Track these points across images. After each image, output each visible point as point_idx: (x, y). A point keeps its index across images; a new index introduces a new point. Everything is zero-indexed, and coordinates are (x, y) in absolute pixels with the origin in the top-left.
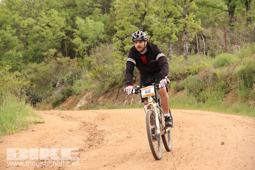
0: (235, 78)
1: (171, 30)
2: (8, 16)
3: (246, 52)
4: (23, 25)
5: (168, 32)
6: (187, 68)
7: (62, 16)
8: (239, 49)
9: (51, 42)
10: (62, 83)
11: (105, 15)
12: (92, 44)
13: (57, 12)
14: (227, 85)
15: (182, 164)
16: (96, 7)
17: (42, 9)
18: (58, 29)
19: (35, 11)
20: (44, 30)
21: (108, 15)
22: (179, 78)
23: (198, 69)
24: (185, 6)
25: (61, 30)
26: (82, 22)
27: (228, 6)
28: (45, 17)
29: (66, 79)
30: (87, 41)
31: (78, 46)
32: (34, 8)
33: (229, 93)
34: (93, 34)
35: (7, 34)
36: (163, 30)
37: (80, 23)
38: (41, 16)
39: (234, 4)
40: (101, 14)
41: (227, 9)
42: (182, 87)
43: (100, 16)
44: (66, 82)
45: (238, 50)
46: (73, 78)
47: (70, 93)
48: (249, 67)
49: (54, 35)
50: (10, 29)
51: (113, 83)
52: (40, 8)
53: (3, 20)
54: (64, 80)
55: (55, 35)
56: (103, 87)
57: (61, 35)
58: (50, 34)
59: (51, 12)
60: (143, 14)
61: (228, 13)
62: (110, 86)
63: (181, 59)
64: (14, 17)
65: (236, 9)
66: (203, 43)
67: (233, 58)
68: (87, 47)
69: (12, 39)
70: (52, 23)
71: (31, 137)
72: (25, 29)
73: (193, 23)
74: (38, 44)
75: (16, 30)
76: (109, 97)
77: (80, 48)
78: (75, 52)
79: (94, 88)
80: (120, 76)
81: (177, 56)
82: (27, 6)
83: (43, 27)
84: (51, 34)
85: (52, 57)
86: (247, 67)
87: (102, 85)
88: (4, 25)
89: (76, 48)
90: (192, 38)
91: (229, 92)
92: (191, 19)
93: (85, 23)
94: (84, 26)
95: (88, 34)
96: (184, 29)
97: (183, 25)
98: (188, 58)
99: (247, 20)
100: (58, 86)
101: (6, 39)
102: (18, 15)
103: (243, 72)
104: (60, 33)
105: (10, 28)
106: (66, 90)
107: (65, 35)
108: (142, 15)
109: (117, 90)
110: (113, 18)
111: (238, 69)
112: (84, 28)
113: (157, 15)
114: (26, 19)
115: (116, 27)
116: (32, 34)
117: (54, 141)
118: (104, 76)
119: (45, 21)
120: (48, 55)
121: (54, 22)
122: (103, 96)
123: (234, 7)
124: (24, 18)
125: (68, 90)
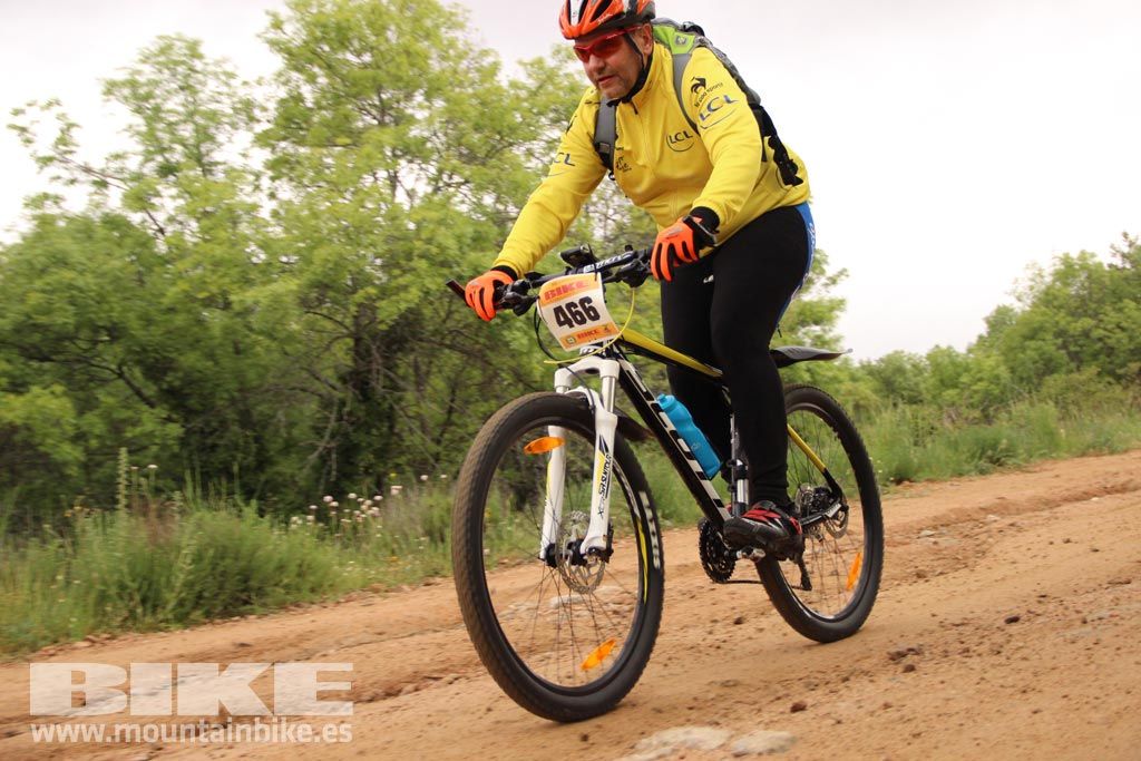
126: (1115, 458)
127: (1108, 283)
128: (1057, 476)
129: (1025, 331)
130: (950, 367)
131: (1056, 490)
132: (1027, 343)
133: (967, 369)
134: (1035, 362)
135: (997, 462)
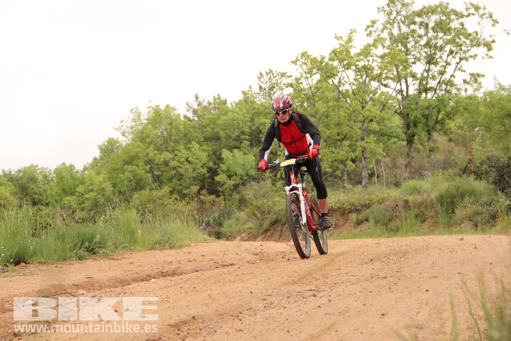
0: (431, 205)
1: (346, 155)
2: (141, 150)
4: (159, 161)
5: (344, 158)
6: (369, 198)
7: (203, 150)
8: (430, 176)
9: (190, 180)
10: (208, 224)
11: (255, 149)
12: (241, 182)
13: (198, 146)
14: (422, 214)
16: (244, 139)
17: (178, 143)
18: (199, 166)
19: (172, 144)
20: (183, 166)
22: (359, 209)
23: (382, 199)
24: (364, 127)
25: (202, 167)
26: (229, 155)
27: (406, 133)
28: (184, 151)
29: (212, 220)
30: (235, 178)
31: (223, 185)
32: (170, 141)
33: (426, 222)
34: (243, 169)
35: (140, 171)
36: (336, 156)
37: (227, 156)
38: (179, 150)
39: (414, 132)
40: (250, 148)
41: (405, 138)
42: (365, 218)
43: (248, 150)
44: (212, 223)
46: (222, 218)
48: (449, 191)
51: (274, 220)
52: (176, 142)
53: (134, 154)
54: (210, 221)
55: (195, 172)
56: (261, 225)
57: (202, 172)
59: (191, 146)
61: (405, 143)
62: (271, 223)
63: (359, 190)
64: (147, 151)
65: (415, 137)
66: (383, 172)
67: (424, 184)
68: (233, 186)
69: (145, 176)
70: (193, 158)
72: (160, 166)
73: (374, 147)
74: (174, 183)
75: (150, 166)
76: (269, 237)
77: (226, 186)
78: (219, 191)
79: (250, 228)
80: (284, 211)
81: (354, 187)
82: (163, 139)
83: (181, 163)
84: (190, 171)
85: (194, 195)
86: (447, 191)
87: (260, 224)
88: (136, 160)
89: (220, 187)
91: (424, 221)
92: (371, 143)
93: (233, 156)
94: (232, 160)
95: (236, 169)
96: (363, 154)
97: (360, 149)
98: (368, 187)
99: (430, 151)
100: (204, 228)
101: (138, 177)
102: (153, 149)
103: (441, 197)
104: (201, 170)
105: (142, 164)
106: (214, 232)
107: (206, 172)
109: (279, 228)
111: (433, 196)
112: (232, 162)
114: (162, 153)
116: (168, 172)
118: (263, 213)
119: (184, 156)
120: (189, 193)
121: (194, 157)
122: (262, 236)
123: (414, 135)
124: (159, 152)
125: (216, 233)
126: (173, 252)
127: (182, 129)
128: (131, 263)
129: (125, 157)
130: (71, 181)
131: (128, 273)
132: (126, 167)
133: (82, 182)
134: (130, 181)
135: (92, 251)
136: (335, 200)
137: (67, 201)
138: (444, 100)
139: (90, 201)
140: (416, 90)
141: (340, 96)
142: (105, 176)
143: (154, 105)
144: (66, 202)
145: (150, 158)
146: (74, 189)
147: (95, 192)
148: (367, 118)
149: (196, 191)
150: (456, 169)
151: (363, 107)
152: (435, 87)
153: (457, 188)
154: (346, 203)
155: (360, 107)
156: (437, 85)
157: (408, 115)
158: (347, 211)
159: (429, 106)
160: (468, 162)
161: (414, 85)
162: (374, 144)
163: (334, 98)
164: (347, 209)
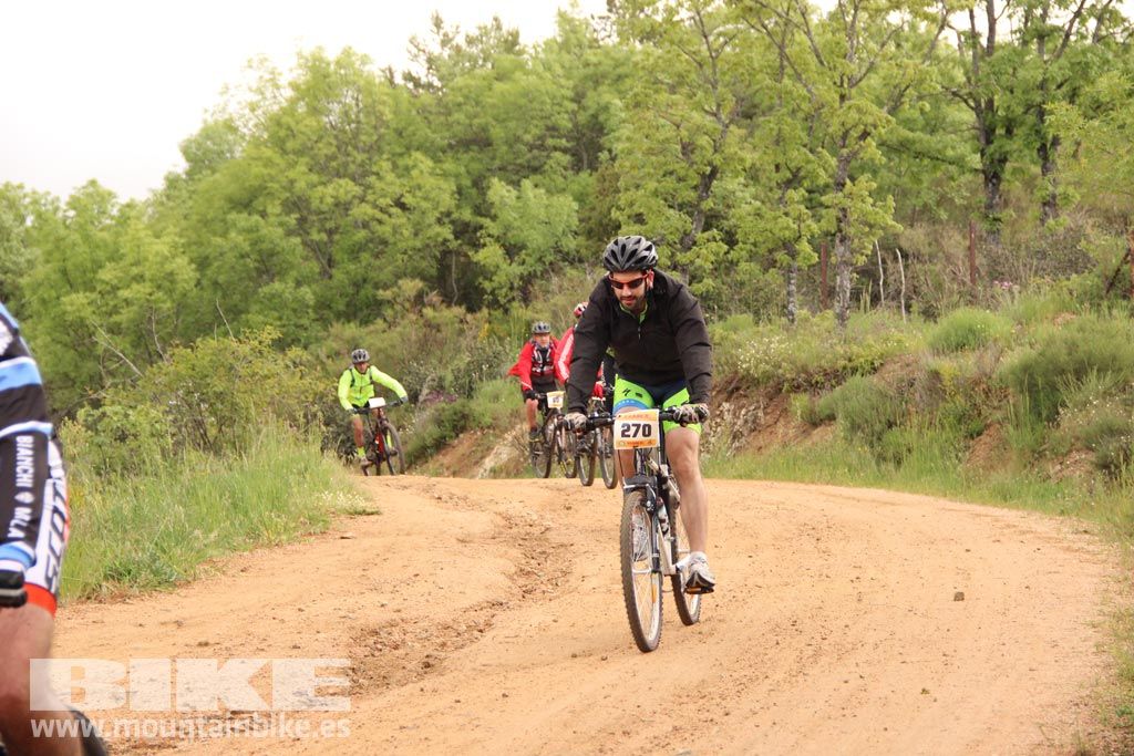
0: (1001, 388)
1: (795, 226)
2: (273, 172)
3: (1037, 307)
4: (321, 202)
5: (787, 233)
6: (846, 352)
7: (445, 175)
8: (1017, 295)
9: (406, 257)
10: (439, 389)
11: (584, 175)
12: (539, 268)
13: (430, 163)
14: (975, 412)
15: (824, 660)
16: (555, 149)
17: (380, 151)
18: (431, 218)
19: (360, 157)
20: (385, 217)
21: (591, 175)
22: (817, 382)
23: (881, 357)
24: (845, 151)
25: (439, 221)
26: (507, 194)
27: (982, 155)
28: (390, 177)
29: (450, 378)
30: (524, 256)
31: (494, 273)
32: (356, 148)
33: (981, 437)
34: (544, 236)
35: (270, 228)
36: (768, 227)
37: (502, 197)
38: (377, 174)
39: (1004, 150)
40: (570, 173)
41: (979, 166)
42: (828, 412)
43: (565, 178)
44: (449, 386)
45: (1013, 298)
46: (475, 376)
47: (462, 422)
48: (1048, 354)
49: (416, 234)
50: (278, 212)
52: (375, 149)
53: (257, 183)
54: (444, 380)
55: (420, 237)
57: (438, 234)
58: (404, 231)
59: (411, 163)
60: (708, 173)
61: (982, 176)
63: (826, 324)
65: (1008, 166)
66: (899, 272)
67: (996, 323)
68: (522, 278)
69: (283, 244)
70: (414, 196)
71: (339, 558)
72: (328, 216)
73: (870, 208)
74: (364, 264)
75: (297, 216)
77: (500, 278)
78: (483, 291)
81: (814, 313)
82: (334, 142)
83: (381, 210)
84: (406, 233)
85: (407, 305)
86: (1042, 354)
88: (261, 199)
89: (486, 278)
90: (862, 254)
91: (979, 434)
92: (861, 196)
93: (518, 198)
94: (514, 208)
95: (526, 233)
96: (838, 226)
97: (834, 212)
98: (848, 319)
99: (1045, 204)
100: (425, 401)
101: (264, 246)
102: (304, 168)
103: (1027, 369)
104: (438, 229)
105: (278, 210)
106: (451, 412)
107: (451, 237)
108: (703, 176)
110: (607, 184)
111: (1013, 359)
112: (514, 215)
113: (752, 178)
114: (330, 181)
115: (618, 213)
116: (348, 231)
117: (411, 571)
119: (390, 189)
120: (394, 299)
121: (419, 194)
123: (1003, 160)
124: (324, 179)
125: (455, 414)
136: (757, 352)
137: (72, 305)
138: (1087, 64)
139: (135, 308)
140: (1015, 32)
141: (785, 63)
142: (177, 239)
143: (307, 53)
144: (69, 308)
145: (300, 194)
146: (95, 272)
147: (148, 284)
148: (855, 126)
149: (413, 293)
150: (1092, 274)
151: (843, 97)
152: (1066, 27)
153: (1072, 347)
154: (784, 364)
155: (837, 97)
156: (1072, 22)
157: (990, 103)
158: (786, 385)
159: (1045, 81)
160: (1125, 259)
161: (1010, 17)
162: (871, 200)
163: (770, 66)
164: (787, 380)
